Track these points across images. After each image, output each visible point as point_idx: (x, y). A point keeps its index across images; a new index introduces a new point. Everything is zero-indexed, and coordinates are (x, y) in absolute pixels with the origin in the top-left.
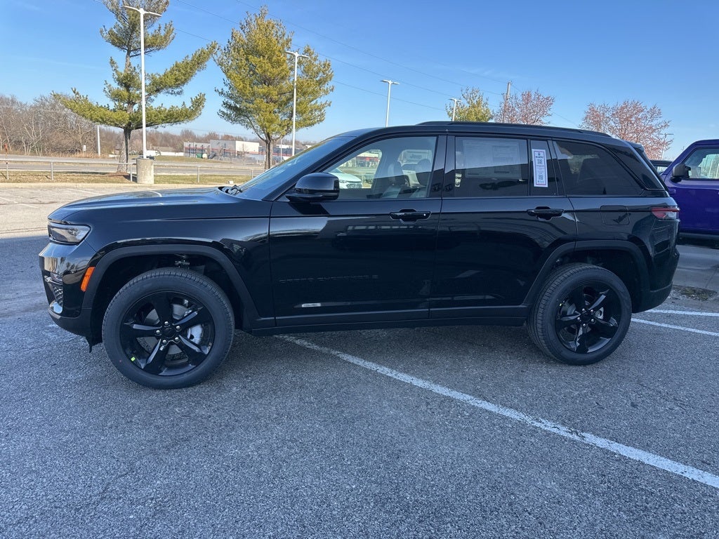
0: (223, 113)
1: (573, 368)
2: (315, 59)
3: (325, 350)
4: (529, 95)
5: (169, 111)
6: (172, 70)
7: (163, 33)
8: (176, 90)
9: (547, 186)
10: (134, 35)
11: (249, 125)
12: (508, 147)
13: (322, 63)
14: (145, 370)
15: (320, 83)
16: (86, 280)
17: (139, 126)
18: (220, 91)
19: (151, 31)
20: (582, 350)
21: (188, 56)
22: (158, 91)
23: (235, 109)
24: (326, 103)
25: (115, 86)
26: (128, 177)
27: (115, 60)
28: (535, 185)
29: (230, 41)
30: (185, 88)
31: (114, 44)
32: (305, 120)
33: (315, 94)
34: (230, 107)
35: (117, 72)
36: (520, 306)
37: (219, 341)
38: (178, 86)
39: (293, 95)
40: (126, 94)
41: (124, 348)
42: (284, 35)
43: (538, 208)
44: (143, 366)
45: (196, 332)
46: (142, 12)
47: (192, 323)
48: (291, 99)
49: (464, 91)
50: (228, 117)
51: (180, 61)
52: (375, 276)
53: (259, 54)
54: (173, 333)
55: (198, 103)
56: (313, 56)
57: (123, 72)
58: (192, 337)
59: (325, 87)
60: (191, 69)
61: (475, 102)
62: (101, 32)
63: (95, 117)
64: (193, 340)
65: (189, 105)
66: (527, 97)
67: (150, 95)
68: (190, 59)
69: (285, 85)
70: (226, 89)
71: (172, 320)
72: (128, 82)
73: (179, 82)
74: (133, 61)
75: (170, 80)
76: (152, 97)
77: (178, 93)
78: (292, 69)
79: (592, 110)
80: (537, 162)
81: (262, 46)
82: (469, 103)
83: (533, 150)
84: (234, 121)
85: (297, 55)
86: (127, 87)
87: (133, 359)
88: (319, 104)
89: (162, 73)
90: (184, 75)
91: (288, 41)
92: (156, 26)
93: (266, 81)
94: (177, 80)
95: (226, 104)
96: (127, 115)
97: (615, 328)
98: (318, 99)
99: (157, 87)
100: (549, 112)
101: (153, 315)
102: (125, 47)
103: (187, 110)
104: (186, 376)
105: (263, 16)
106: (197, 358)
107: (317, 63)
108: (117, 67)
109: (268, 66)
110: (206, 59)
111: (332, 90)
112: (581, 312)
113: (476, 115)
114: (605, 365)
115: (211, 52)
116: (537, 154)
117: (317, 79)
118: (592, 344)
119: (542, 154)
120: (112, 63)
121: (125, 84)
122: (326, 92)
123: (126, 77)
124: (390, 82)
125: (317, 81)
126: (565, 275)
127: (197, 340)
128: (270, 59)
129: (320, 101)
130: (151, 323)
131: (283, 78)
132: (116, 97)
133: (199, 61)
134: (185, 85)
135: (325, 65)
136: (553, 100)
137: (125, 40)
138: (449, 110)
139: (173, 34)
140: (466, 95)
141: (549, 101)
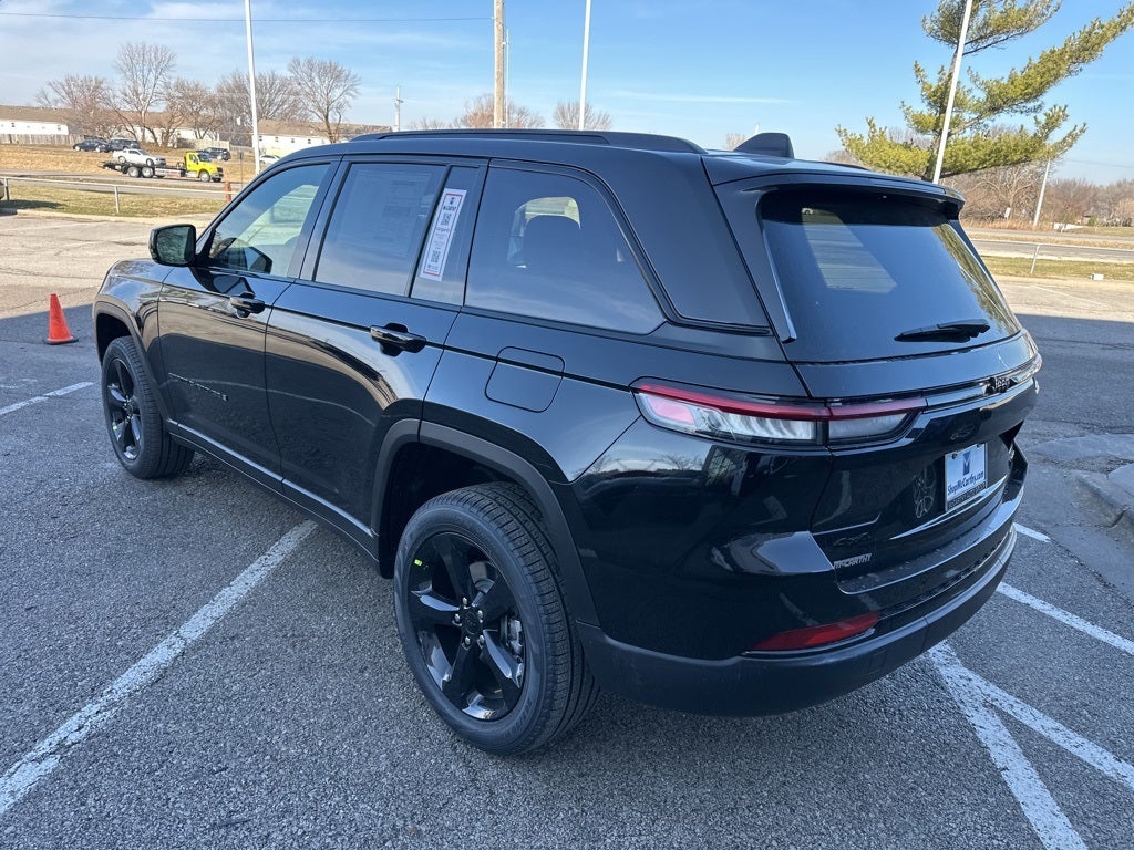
5: (996, 144)
8: (1031, 105)
9: (440, 279)
12: (414, 183)
14: (118, 443)
22: (995, 109)
25: (923, 109)
27: (921, 66)
28: (421, 275)
31: (936, 37)
35: (925, 83)
36: (369, 531)
38: (1029, 97)
41: (111, 414)
44: (118, 439)
57: (933, 85)
67: (981, 117)
72: (938, 100)
73: (1030, 90)
76: (986, 121)
77: (1035, 110)
80: (441, 219)
83: (446, 191)
87: (114, 428)
89: (1005, 81)
94: (1028, 86)
99: (997, 103)
104: (132, 464)
108: (925, 76)
112: (460, 602)
116: (447, 202)
120: (917, 70)
132: (920, 125)
137: (949, 29)
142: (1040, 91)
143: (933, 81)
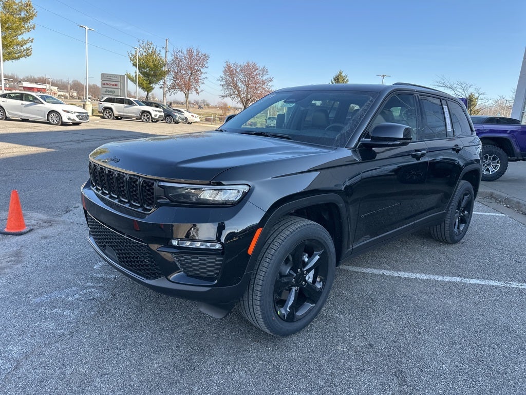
9: (451, 131)
14: (286, 320)
15: (25, 20)
16: (253, 243)
24: (28, 40)
28: (448, 130)
36: (444, 210)
41: (275, 304)
43: (455, 145)
44: (285, 317)
45: (312, 273)
49: (141, 42)
54: (302, 279)
58: (309, 278)
61: (150, 51)
66: (190, 52)
79: (229, 67)
80: (446, 114)
82: (145, 52)
83: (444, 106)
87: (279, 313)
97: (467, 218)
100: (206, 65)
111: (33, 28)
113: (153, 61)
116: (445, 109)
122: (28, 30)
124: (87, 28)
129: (25, 36)
135: (26, 4)
136: (208, 56)
138: (130, 56)
140: (142, 45)
141: (206, 58)
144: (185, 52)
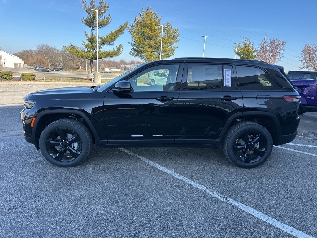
0: (132, 53)
1: (243, 169)
2: (171, 28)
3: (135, 155)
4: (274, 41)
5: (108, 52)
6: (110, 34)
7: (106, 19)
8: (111, 43)
9: (231, 86)
10: (95, 21)
11: (143, 58)
12: (213, 69)
13: (174, 29)
14: (55, 159)
15: (173, 38)
16: (33, 123)
17: (96, 59)
18: (130, 43)
19: (101, 19)
20: (247, 161)
21: (116, 29)
22: (104, 44)
23: (137, 51)
24: (176, 47)
25: (87, 42)
26: (91, 80)
27: (86, 31)
28: (225, 86)
29: (135, 21)
30: (115, 42)
31: (87, 25)
32: (166, 54)
33: (171, 43)
34: (135, 50)
35: (87, 36)
36: (217, 140)
37: (84, 149)
38: (111, 41)
39: (160, 44)
40: (91, 45)
41: (47, 150)
42: (157, 18)
43: (224, 96)
44: (54, 157)
45: (76, 145)
46: (97, 11)
47: (74, 141)
48: (159, 46)
49: (242, 39)
50: (134, 54)
51: (113, 31)
52: (150, 125)
53: (146, 26)
54: (66, 145)
55: (120, 48)
56: (170, 26)
57: (90, 37)
58: (74, 147)
59: (175, 40)
60: (117, 34)
61: (247, 44)
62: (82, 20)
63: (79, 55)
64: (74, 148)
65: (116, 49)
66: (273, 42)
67: (100, 45)
68: (117, 30)
69: (157, 40)
70: (133, 42)
71: (66, 140)
72: (92, 40)
73: (112, 40)
74: (94, 32)
75: (109, 39)
76: (102, 46)
77: (112, 45)
78: (161, 32)
80: (226, 75)
81: (148, 23)
82: (244, 45)
83: (225, 70)
84: (136, 56)
85: (163, 26)
86: (92, 43)
87: (51, 154)
88: (173, 47)
89: (105, 37)
90: (114, 37)
91: (159, 20)
92: (103, 17)
93: (150, 38)
94: (111, 39)
95: (133, 49)
96: (91, 54)
97: (264, 152)
98: (172, 45)
99: (103, 42)
100: (283, 49)
101: (59, 137)
102: (91, 26)
103: (115, 52)
104: (71, 162)
105: (149, 9)
106: (75, 156)
107: (172, 29)
108: (87, 34)
109: (149, 32)
110: (123, 30)
111: (179, 41)
112: (247, 144)
113: (247, 50)
114: (259, 169)
115: (126, 27)
116: (227, 72)
117: (172, 36)
118: (253, 159)
119: (229, 72)
120: (85, 33)
121: (91, 41)
122: (176, 42)
123: (91, 39)
124: (206, 37)
125: (172, 37)
126: (239, 127)
127: (76, 148)
128: (150, 29)
129: (173, 46)
130: (58, 141)
131: (156, 37)
132: (87, 47)
133: (120, 31)
134: (115, 41)
135: (175, 30)
136: (285, 42)
137: (90, 23)
138: (234, 48)
139: (111, 19)
140: (243, 41)
141: (283, 43)
142: (114, 40)
143: (89, 35)
144: (269, 42)
